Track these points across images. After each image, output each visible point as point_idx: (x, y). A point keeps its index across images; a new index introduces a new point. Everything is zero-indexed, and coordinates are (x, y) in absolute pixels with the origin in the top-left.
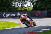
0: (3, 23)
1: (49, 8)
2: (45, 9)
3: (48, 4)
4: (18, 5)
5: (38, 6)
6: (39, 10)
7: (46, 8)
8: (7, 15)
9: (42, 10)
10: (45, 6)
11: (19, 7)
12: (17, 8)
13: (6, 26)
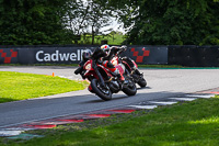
0: (34, 79)
1: (174, 40)
2: (162, 43)
3: (172, 26)
4: (81, 27)
5: (141, 31)
6: (144, 44)
7: (166, 38)
8: (48, 57)
9: (152, 43)
10: (163, 34)
11: (85, 34)
12: (79, 37)
13: (46, 89)
